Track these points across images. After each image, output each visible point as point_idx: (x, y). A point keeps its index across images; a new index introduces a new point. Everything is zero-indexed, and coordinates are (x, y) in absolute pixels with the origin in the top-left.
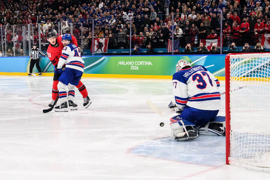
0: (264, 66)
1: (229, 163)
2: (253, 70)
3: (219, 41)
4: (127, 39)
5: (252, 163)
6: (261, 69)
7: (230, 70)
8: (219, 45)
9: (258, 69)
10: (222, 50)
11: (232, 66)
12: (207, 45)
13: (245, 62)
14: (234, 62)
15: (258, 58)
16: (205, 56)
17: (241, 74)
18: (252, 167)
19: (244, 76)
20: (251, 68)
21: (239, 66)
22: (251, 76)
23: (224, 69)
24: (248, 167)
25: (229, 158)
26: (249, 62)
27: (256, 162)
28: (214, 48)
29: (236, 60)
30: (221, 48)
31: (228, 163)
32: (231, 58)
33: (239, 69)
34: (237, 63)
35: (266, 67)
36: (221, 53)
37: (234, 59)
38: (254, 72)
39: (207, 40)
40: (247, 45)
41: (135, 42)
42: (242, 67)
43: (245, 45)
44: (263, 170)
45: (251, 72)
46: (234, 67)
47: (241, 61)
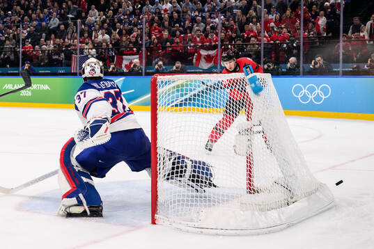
0: (203, 92)
1: (156, 222)
2: (188, 96)
3: (141, 59)
4: (16, 53)
5: (186, 223)
6: (198, 95)
7: (158, 97)
8: (141, 62)
9: (195, 95)
10: (145, 70)
11: (160, 91)
12: (125, 63)
13: (178, 86)
14: (163, 86)
15: (195, 81)
16: (122, 78)
17: (173, 102)
18: (187, 228)
19: (176, 105)
20: (186, 94)
21: (169, 91)
22: (185, 104)
23: (150, 95)
24: (181, 227)
25: (156, 215)
26: (182, 85)
27: (192, 220)
28: (135, 66)
29: (166, 83)
30: (143, 67)
31: (154, 222)
32: (158, 80)
33: (169, 95)
34: (167, 87)
35: (206, 93)
36: (144, 74)
37: (162, 82)
38: (190, 99)
39: (124, 57)
40: (178, 64)
41: (27, 57)
42: (173, 93)
43: (177, 65)
44: (202, 232)
45: (186, 100)
46: (163, 92)
47: (173, 85)
